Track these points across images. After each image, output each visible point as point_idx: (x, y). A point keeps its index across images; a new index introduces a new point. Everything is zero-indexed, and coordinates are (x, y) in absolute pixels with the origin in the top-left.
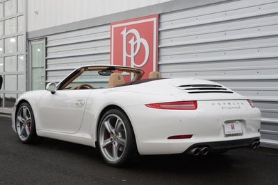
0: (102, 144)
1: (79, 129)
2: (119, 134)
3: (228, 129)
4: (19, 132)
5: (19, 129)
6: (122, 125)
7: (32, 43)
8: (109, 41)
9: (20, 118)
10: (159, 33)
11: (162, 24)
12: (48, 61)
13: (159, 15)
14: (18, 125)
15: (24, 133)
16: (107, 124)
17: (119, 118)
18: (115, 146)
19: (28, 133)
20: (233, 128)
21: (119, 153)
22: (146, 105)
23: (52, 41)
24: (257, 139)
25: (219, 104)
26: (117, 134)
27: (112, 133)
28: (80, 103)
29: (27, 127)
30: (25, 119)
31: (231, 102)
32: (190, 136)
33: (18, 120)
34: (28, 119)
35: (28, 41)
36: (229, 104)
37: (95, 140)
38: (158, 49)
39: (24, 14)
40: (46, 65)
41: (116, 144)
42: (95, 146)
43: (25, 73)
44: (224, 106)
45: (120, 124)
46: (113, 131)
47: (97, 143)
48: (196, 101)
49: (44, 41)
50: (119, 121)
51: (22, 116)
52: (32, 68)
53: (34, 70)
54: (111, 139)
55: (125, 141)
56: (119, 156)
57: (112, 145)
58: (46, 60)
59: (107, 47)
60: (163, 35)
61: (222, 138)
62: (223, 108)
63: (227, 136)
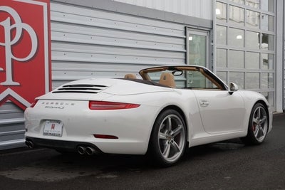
20: (53, 127)
62: (46, 107)
63: (45, 134)
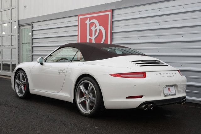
0: (78, 101)
1: (61, 90)
2: (91, 94)
3: (166, 91)
4: (17, 90)
5: (17, 89)
6: (93, 88)
7: (22, 28)
8: (77, 27)
9: (17, 81)
10: (112, 22)
11: (115, 17)
12: (33, 40)
13: (113, 10)
14: (16, 85)
15: (21, 92)
16: (82, 87)
17: (90, 83)
18: (88, 102)
19: (24, 92)
20: (169, 90)
21: (91, 108)
22: (110, 75)
23: (36, 26)
24: (184, 97)
25: (160, 74)
26: (89, 95)
27: (86, 93)
28: (62, 72)
29: (23, 87)
30: (21, 81)
31: (168, 72)
32: (141, 97)
33: (16, 82)
34: (23, 82)
35: (19, 26)
36: (167, 74)
37: (73, 98)
38: (112, 34)
39: (16, 7)
40: (32, 43)
41: (89, 101)
42: (73, 102)
43: (17, 48)
44: (164, 75)
45: (91, 87)
46: (86, 92)
47: (75, 100)
48: (145, 72)
49: (31, 27)
50: (91, 85)
51: (19, 80)
52: (22, 43)
53: (23, 45)
54: (85, 98)
55: (95, 99)
56: (90, 110)
57: (85, 102)
58: (32, 39)
59: (75, 31)
60: (116, 24)
61: (162, 98)
62: (163, 77)
63: (166, 96)
